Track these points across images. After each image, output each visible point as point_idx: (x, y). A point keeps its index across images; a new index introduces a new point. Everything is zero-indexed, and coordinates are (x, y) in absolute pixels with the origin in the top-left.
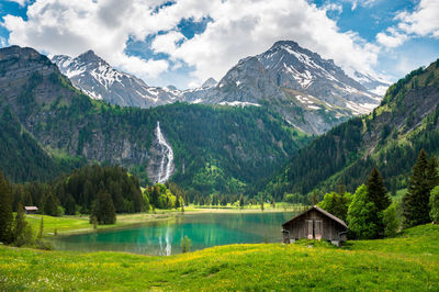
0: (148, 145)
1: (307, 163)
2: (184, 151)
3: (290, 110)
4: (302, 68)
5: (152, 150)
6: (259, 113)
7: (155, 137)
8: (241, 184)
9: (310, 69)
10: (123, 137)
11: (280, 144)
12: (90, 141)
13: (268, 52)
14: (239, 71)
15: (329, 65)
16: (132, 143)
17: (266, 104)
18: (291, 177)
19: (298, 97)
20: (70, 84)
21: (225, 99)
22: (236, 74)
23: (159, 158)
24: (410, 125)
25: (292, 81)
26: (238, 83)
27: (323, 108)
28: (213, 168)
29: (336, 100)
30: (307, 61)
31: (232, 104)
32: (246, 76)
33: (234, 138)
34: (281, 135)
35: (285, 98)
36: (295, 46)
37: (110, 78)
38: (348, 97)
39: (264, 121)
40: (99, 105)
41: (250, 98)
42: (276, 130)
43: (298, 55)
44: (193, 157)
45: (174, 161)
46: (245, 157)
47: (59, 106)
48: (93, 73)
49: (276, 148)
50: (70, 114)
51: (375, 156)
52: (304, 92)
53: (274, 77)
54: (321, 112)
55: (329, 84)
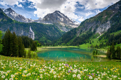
0: (28, 32)
1: (66, 37)
2: (37, 33)
3: (59, 26)
4: (61, 17)
5: (29, 33)
6: (53, 26)
7: (30, 30)
8: (50, 41)
9: (63, 17)
10: (22, 29)
11: (58, 33)
12: (13, 30)
13: (54, 13)
14: (48, 16)
15: (66, 17)
16: (24, 31)
17: (54, 24)
18: (62, 40)
19: (61, 23)
20: (6, 15)
21: (45, 22)
22: (47, 17)
23: (31, 35)
24: (86, 30)
25: (60, 19)
26: (48, 19)
27: (66, 26)
28: (44, 37)
29: (68, 24)
30: (62, 16)
31: (47, 23)
32: (50, 18)
33: (48, 31)
34: (58, 31)
35: (58, 23)
36: (59, 12)
37: (15, 15)
38: (70, 24)
39: (54, 28)
40: (15, 21)
41: (51, 22)
42: (56, 30)
43: (60, 14)
44: (39, 35)
45: (35, 36)
46: (51, 35)
47: (4, 21)
48: (11, 14)
49: (57, 34)
50: (7, 23)
51: (80, 36)
52: (62, 22)
53: (56, 18)
54: (66, 27)
55: (67, 21)
